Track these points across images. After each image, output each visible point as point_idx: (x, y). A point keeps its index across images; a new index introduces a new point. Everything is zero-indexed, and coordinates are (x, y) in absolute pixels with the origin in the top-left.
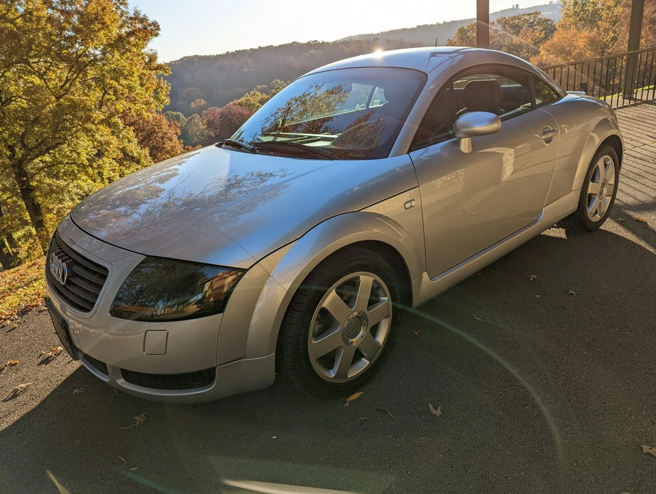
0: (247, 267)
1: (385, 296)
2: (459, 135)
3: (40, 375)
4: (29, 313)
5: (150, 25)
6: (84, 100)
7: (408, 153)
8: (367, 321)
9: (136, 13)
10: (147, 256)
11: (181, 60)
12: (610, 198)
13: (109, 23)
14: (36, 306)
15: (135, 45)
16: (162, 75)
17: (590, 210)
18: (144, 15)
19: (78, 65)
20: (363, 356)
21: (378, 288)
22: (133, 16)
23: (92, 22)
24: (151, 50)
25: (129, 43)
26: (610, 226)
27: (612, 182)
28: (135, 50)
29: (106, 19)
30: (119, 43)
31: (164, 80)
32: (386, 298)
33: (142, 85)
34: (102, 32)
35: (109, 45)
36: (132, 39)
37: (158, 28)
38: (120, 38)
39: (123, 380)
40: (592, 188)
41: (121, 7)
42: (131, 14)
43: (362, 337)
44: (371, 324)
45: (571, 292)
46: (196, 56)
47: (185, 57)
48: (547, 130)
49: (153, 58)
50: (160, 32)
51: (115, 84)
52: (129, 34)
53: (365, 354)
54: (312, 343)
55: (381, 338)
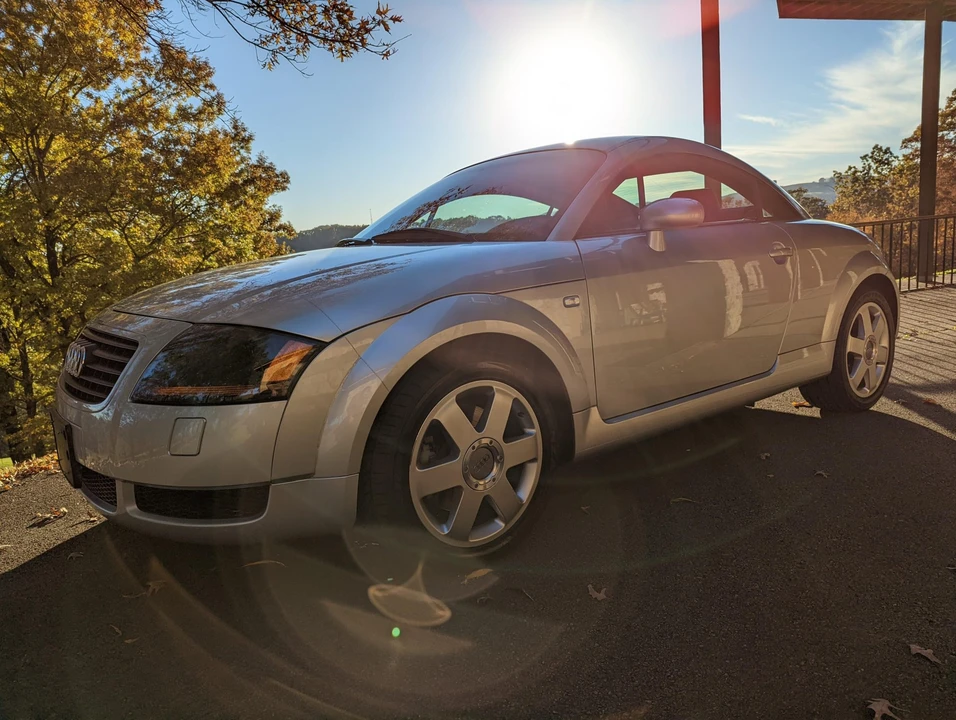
0: (327, 341)
1: (534, 428)
2: (649, 226)
3: (26, 539)
4: (33, 476)
5: (277, 176)
6: (172, 263)
7: (574, 239)
8: (502, 457)
9: (261, 160)
10: (192, 323)
11: (316, 230)
12: (884, 366)
13: (221, 165)
14: (46, 469)
15: (253, 197)
16: (284, 238)
17: (854, 379)
18: (271, 163)
19: (174, 219)
20: (496, 516)
21: (520, 414)
22: (256, 163)
23: (200, 164)
24: (274, 206)
25: (245, 193)
26: (885, 406)
27: (885, 343)
28: (251, 202)
29: (219, 161)
30: (231, 192)
31: (287, 245)
32: (533, 431)
33: (255, 249)
34: (210, 177)
35: (218, 194)
36: (251, 189)
37: (287, 180)
38: (234, 186)
39: (136, 507)
40: (853, 345)
41: (242, 151)
42: (254, 161)
43: (494, 480)
44: (509, 463)
45: (819, 472)
46: (336, 226)
47: (320, 227)
48: (779, 247)
49: (274, 217)
50: (288, 185)
51: (220, 244)
52: (247, 182)
53: (499, 513)
54: (415, 471)
55: (525, 492)
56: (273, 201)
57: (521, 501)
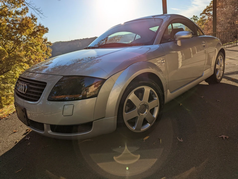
0: (106, 79)
1: (156, 97)
2: (177, 39)
5: (45, 29)
6: (19, 54)
7: (160, 44)
8: (148, 107)
9: (40, 25)
10: (63, 76)
12: (223, 71)
13: (30, 27)
14: (5, 117)
15: (39, 35)
16: (49, 46)
18: (43, 25)
19: (18, 42)
20: (148, 122)
21: (152, 94)
22: (39, 26)
23: (24, 26)
24: (45, 37)
25: (37, 34)
27: (223, 65)
28: (39, 36)
29: (29, 25)
30: (34, 34)
31: (49, 48)
32: (156, 98)
33: (41, 49)
34: (27, 30)
35: (30, 35)
36: (38, 33)
37: (48, 30)
38: (34, 32)
39: (51, 131)
41: (35, 22)
42: (38, 25)
43: (146, 113)
44: (150, 108)
45: (218, 101)
46: (60, 42)
47: (56, 42)
48: (203, 43)
49: (45, 40)
50: (48, 31)
51: (32, 48)
52: (37, 31)
54: (125, 114)
55: (155, 115)
56: (45, 36)
57: (154, 117)
